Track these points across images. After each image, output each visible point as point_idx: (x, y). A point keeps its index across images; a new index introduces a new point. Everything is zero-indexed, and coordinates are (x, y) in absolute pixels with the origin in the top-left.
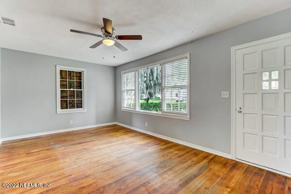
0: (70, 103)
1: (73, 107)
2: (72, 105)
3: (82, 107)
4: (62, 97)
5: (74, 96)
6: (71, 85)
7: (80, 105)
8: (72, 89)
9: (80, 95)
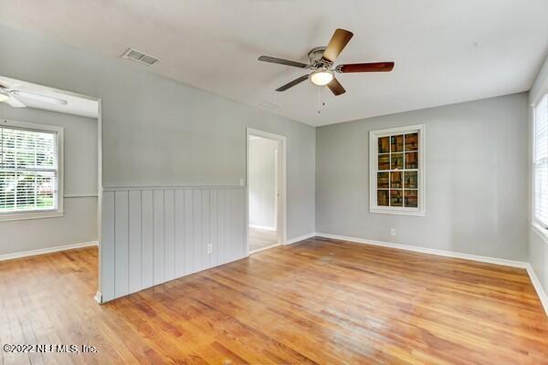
0: (393, 196)
1: (398, 203)
2: (396, 200)
3: (416, 206)
4: (380, 185)
5: (400, 183)
6: (396, 162)
7: (412, 201)
8: (396, 170)
9: (413, 180)
